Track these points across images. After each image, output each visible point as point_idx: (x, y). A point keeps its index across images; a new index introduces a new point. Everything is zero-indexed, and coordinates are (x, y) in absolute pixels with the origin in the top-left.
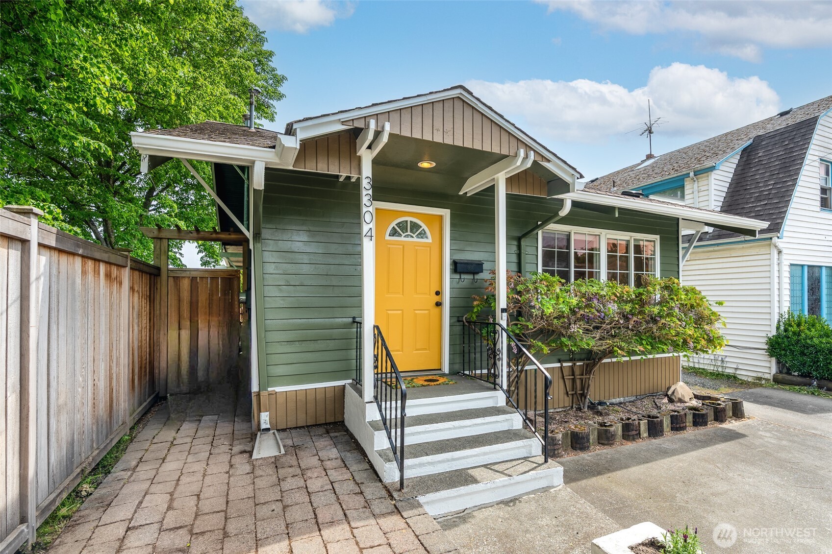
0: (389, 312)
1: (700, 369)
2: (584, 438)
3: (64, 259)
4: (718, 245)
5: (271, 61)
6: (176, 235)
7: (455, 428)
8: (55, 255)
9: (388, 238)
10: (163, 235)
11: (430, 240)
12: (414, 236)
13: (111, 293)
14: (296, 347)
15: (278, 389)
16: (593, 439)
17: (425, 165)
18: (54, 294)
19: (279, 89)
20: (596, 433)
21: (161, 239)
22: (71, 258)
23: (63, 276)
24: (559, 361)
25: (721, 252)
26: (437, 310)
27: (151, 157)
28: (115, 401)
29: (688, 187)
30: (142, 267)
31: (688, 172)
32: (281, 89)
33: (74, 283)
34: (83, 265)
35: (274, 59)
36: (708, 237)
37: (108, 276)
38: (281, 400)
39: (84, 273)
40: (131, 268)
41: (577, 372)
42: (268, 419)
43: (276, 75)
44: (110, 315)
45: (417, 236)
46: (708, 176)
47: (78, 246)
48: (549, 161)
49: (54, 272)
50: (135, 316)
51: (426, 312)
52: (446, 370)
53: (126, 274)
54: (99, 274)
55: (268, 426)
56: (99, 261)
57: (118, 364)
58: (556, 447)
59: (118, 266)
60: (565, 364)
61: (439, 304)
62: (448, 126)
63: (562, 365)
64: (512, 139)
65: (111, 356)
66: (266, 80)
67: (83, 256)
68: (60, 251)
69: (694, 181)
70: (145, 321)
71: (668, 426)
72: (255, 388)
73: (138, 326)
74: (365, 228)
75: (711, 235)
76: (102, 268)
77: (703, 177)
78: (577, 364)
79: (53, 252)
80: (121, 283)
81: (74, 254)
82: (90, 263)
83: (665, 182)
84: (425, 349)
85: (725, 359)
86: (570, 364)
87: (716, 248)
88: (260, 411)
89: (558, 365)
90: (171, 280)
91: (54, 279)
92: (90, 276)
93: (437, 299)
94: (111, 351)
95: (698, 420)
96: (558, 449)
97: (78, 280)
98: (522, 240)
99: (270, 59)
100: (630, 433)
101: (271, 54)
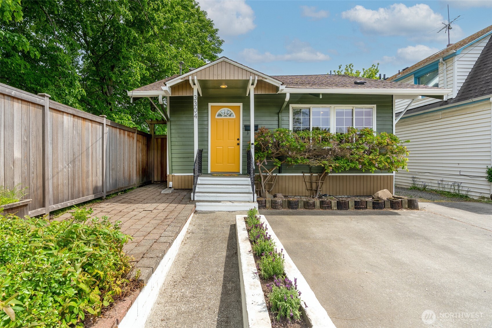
0: (217, 147)
1: (445, 191)
2: (293, 203)
3: (114, 129)
4: (458, 106)
5: (217, 34)
6: (156, 122)
7: (224, 188)
8: (111, 128)
9: (216, 117)
10: (152, 123)
11: (235, 117)
12: (228, 116)
13: (130, 141)
14: (182, 160)
15: (176, 174)
16: (300, 206)
17: (223, 87)
18: (111, 138)
19: (220, 47)
20: (303, 203)
21: (152, 124)
22: (116, 129)
23: (113, 133)
24: (302, 173)
25: (460, 111)
26: (238, 146)
27: (134, 98)
28: (131, 175)
29: (441, 68)
30: (142, 133)
31: (439, 58)
32: (221, 47)
33: (117, 136)
34: (120, 131)
35: (218, 32)
36: (452, 101)
37: (128, 135)
38: (176, 178)
39: (120, 133)
40: (137, 134)
41: (314, 179)
42: (172, 184)
43: (219, 40)
44: (129, 148)
45: (229, 116)
46: (453, 60)
47: (117, 125)
48: (266, 79)
49: (111, 132)
50: (140, 150)
51: (233, 147)
52: (241, 173)
53: (135, 135)
54: (125, 134)
55: (171, 186)
56: (125, 130)
57: (133, 164)
58: (277, 205)
59: (132, 132)
60: (305, 174)
61: (238, 144)
62: (220, 72)
63: (304, 174)
64: (248, 72)
65: (130, 161)
66: (214, 44)
67: (119, 129)
68: (112, 127)
69: (444, 64)
70: (145, 153)
71: (352, 206)
72: (168, 173)
73: (141, 154)
74: (195, 114)
75: (454, 100)
76: (126, 132)
77: (449, 61)
78: (314, 175)
79: (110, 127)
80: (134, 138)
81: (117, 128)
82: (122, 131)
83: (426, 67)
84: (233, 163)
85: (460, 184)
86: (309, 174)
87: (457, 109)
88: (169, 181)
89: (302, 174)
90: (155, 139)
91: (111, 134)
92: (122, 135)
93: (238, 142)
94: (130, 158)
95: (375, 206)
96: (277, 206)
97: (118, 135)
98: (279, 114)
99: (217, 33)
100: (323, 206)
101: (217, 30)
